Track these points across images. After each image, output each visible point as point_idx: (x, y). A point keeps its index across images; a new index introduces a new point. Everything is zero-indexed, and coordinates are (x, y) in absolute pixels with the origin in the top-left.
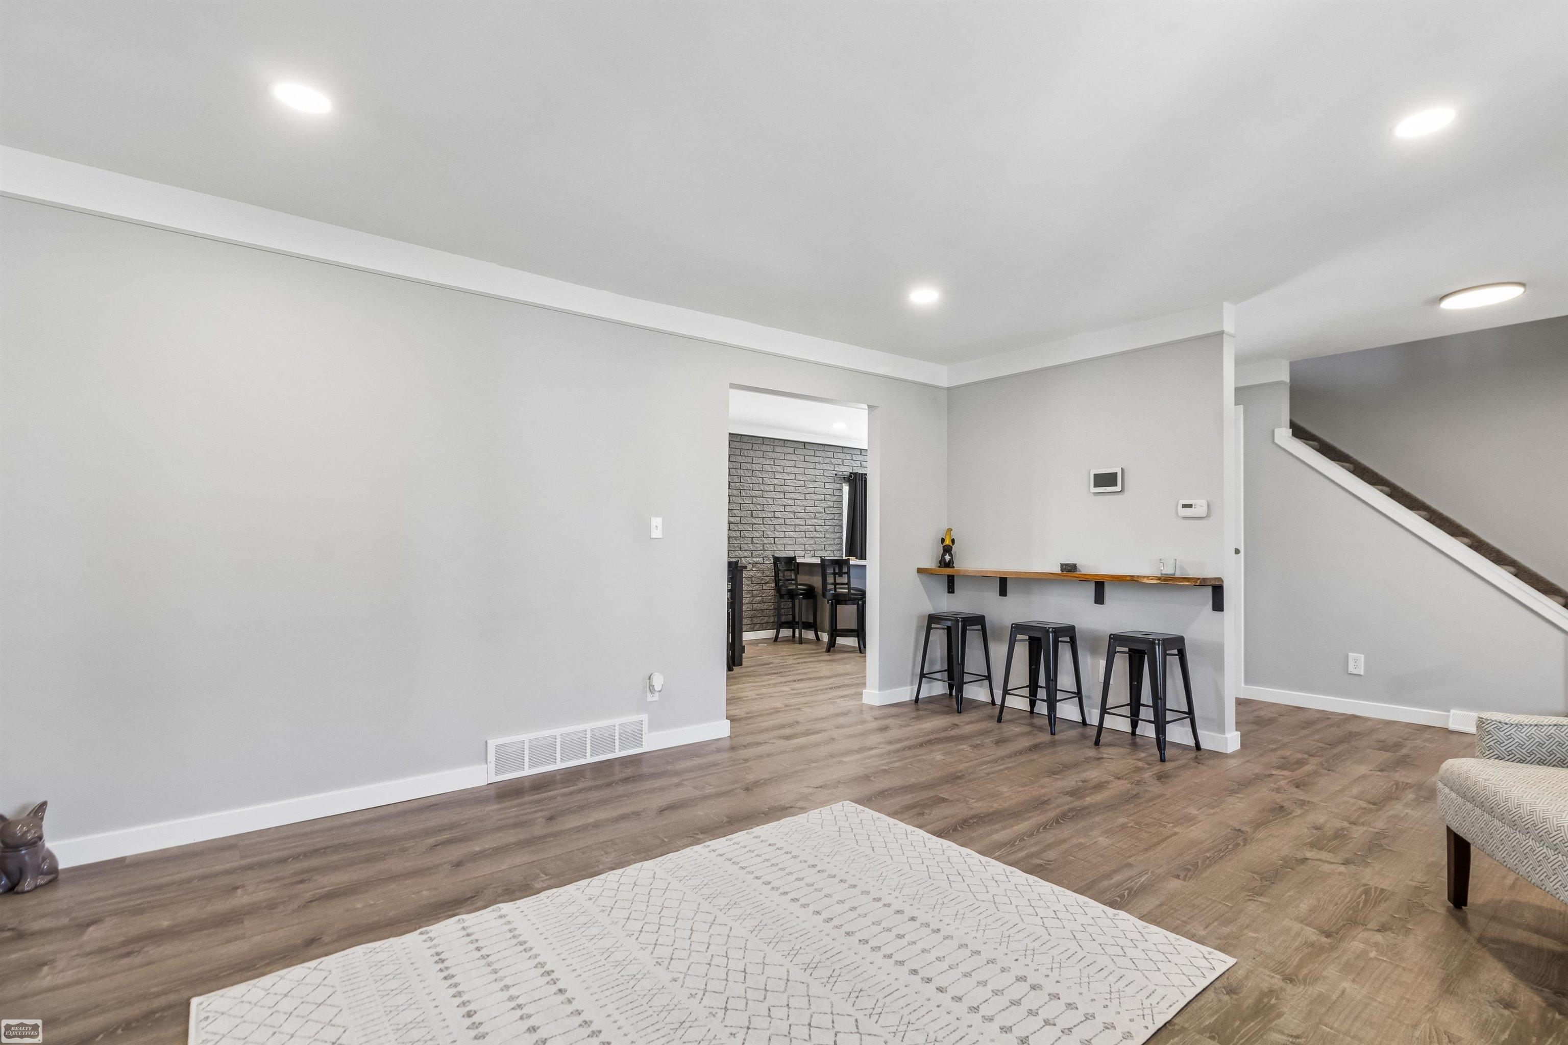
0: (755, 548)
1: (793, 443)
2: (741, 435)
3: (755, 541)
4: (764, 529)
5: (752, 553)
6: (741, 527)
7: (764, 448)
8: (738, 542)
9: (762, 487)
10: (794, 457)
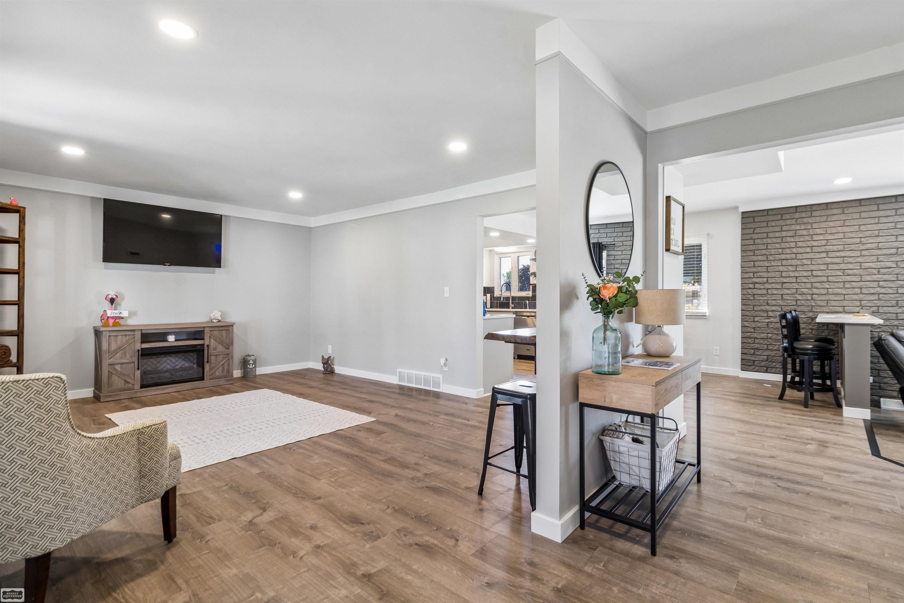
0: (785, 304)
1: (841, 204)
2: (768, 210)
3: (785, 297)
4: (797, 287)
5: (781, 308)
6: (767, 286)
7: (797, 215)
8: (765, 298)
9: (795, 250)
10: (843, 217)
